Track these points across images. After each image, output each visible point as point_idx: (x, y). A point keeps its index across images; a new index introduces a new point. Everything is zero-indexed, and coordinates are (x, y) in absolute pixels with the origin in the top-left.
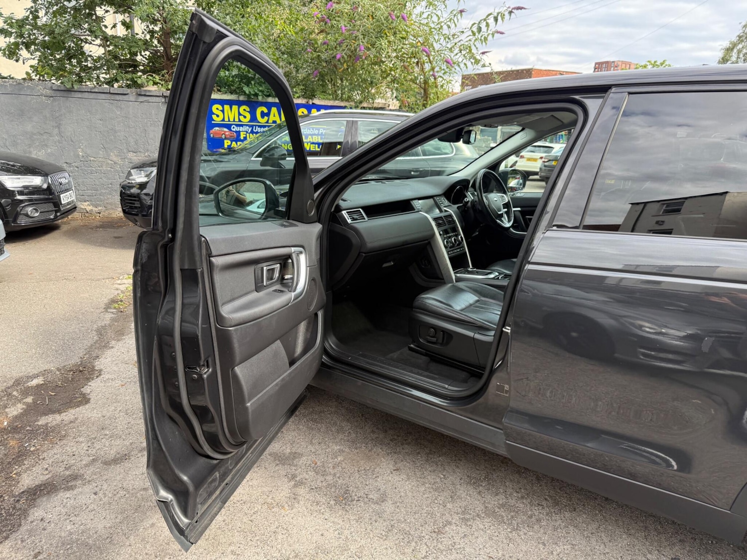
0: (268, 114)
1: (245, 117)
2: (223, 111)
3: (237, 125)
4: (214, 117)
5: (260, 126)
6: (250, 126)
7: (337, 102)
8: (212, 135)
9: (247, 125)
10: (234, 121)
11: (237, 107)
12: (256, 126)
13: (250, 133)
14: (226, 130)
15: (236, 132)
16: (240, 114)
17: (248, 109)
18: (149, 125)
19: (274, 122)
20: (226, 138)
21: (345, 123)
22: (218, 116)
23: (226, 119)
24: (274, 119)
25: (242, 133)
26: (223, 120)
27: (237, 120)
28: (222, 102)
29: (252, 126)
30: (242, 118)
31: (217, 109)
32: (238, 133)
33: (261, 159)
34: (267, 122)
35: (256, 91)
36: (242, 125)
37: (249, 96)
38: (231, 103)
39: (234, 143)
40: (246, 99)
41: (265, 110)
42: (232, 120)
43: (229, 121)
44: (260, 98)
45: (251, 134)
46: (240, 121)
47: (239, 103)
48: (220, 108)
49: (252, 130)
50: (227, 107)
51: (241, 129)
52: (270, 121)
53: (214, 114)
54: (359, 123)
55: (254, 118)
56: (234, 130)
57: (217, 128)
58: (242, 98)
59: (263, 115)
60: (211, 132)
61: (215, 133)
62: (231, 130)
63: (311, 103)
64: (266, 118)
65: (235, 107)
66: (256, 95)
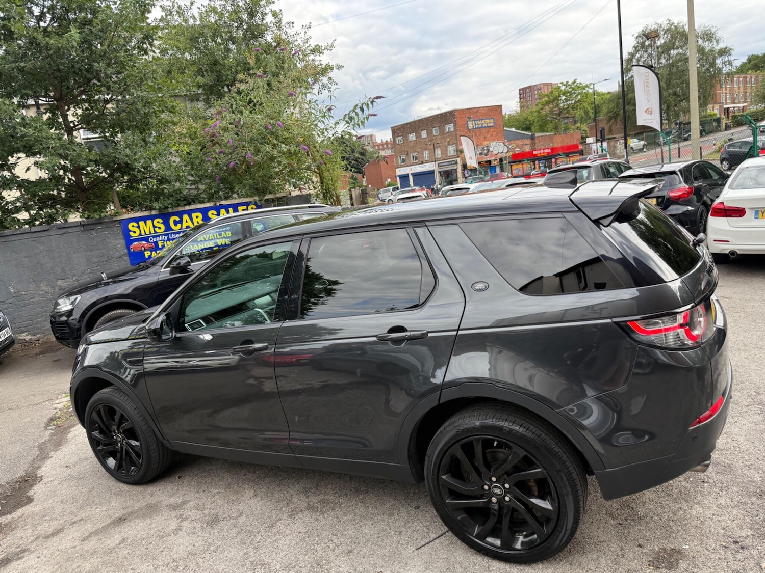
0: (181, 222)
1: (160, 228)
2: (138, 227)
3: (154, 237)
4: (131, 234)
5: (174, 233)
6: (165, 235)
7: (241, 199)
8: (132, 250)
9: (163, 235)
10: (150, 234)
11: (150, 221)
12: (171, 233)
13: (167, 240)
14: (144, 243)
15: (154, 242)
16: (154, 227)
17: (161, 221)
18: (72, 253)
19: (188, 227)
20: (145, 250)
21: (240, 224)
22: (135, 232)
23: (143, 233)
24: (187, 224)
25: (159, 243)
26: (140, 234)
27: (152, 232)
28: (137, 220)
29: (167, 235)
30: (157, 230)
31: (133, 226)
32: (156, 243)
33: (169, 269)
34: (181, 228)
35: (166, 204)
36: (158, 236)
37: (160, 209)
38: (145, 219)
39: (154, 252)
40: (158, 213)
41: (177, 219)
42: (148, 232)
43: (146, 234)
44: (170, 210)
45: (168, 242)
46: (155, 232)
47: (152, 218)
48: (135, 225)
49: (168, 238)
50: (142, 223)
51: (158, 239)
52: (184, 227)
53: (131, 231)
54: (252, 222)
55: (168, 228)
56: (152, 241)
57: (135, 243)
58: (154, 213)
59: (176, 223)
60: (131, 247)
61: (135, 247)
62: (149, 242)
63: (218, 205)
64: (179, 225)
65: (149, 222)
66: (167, 208)
